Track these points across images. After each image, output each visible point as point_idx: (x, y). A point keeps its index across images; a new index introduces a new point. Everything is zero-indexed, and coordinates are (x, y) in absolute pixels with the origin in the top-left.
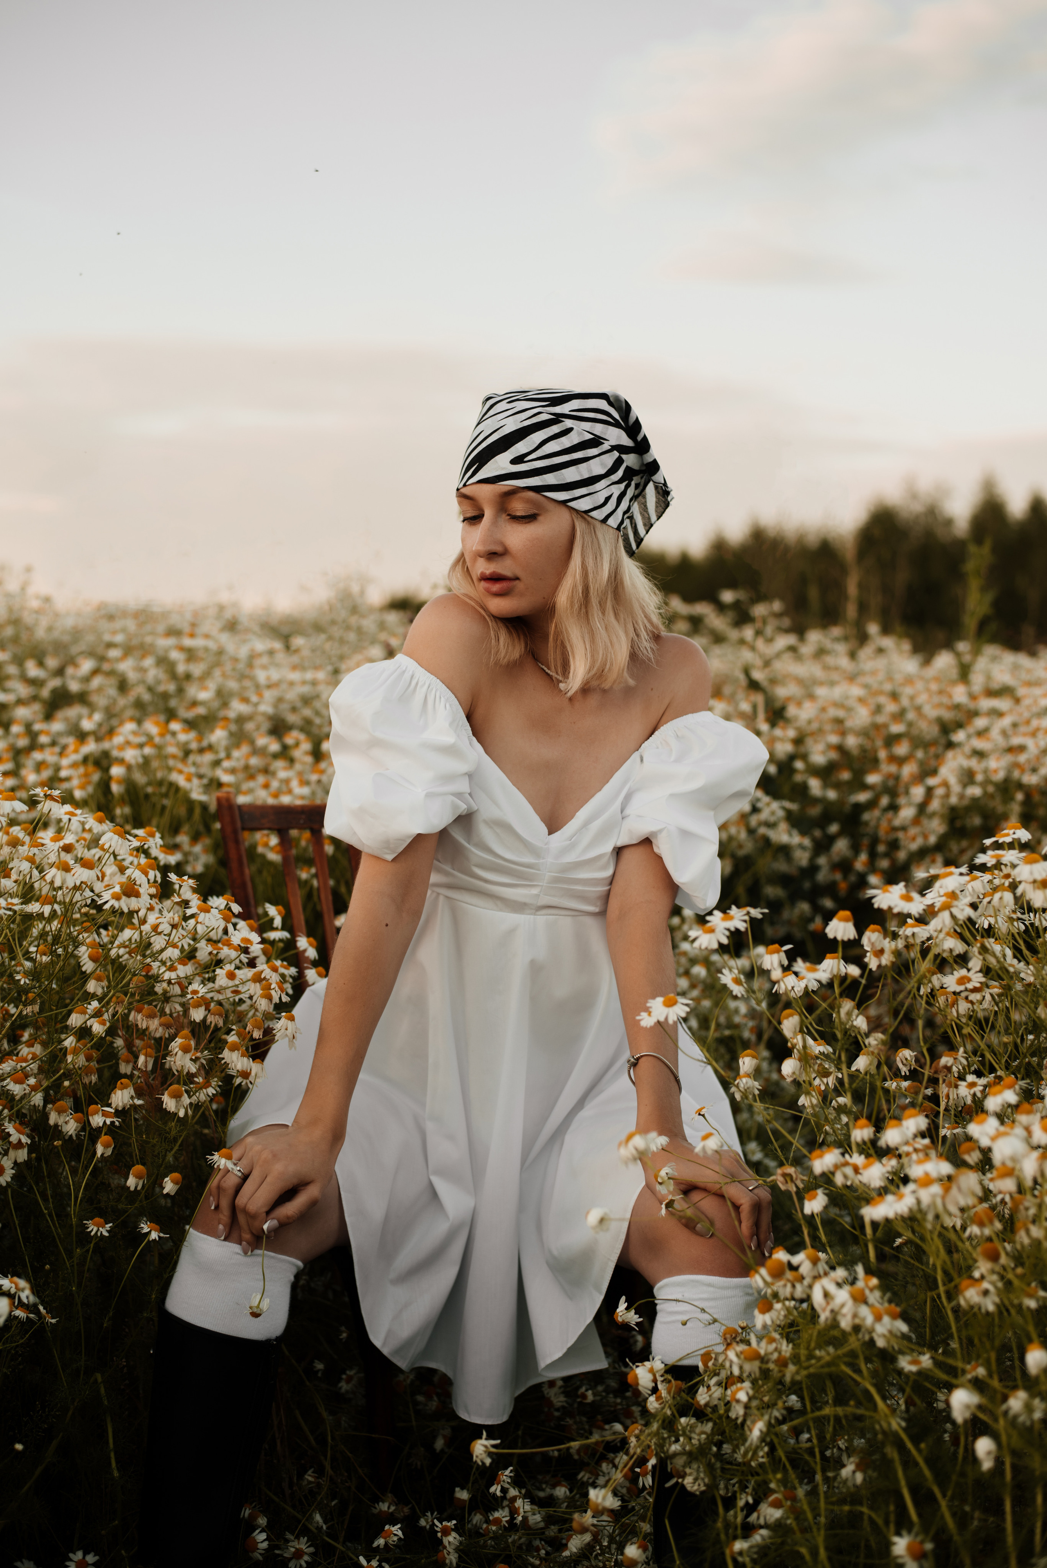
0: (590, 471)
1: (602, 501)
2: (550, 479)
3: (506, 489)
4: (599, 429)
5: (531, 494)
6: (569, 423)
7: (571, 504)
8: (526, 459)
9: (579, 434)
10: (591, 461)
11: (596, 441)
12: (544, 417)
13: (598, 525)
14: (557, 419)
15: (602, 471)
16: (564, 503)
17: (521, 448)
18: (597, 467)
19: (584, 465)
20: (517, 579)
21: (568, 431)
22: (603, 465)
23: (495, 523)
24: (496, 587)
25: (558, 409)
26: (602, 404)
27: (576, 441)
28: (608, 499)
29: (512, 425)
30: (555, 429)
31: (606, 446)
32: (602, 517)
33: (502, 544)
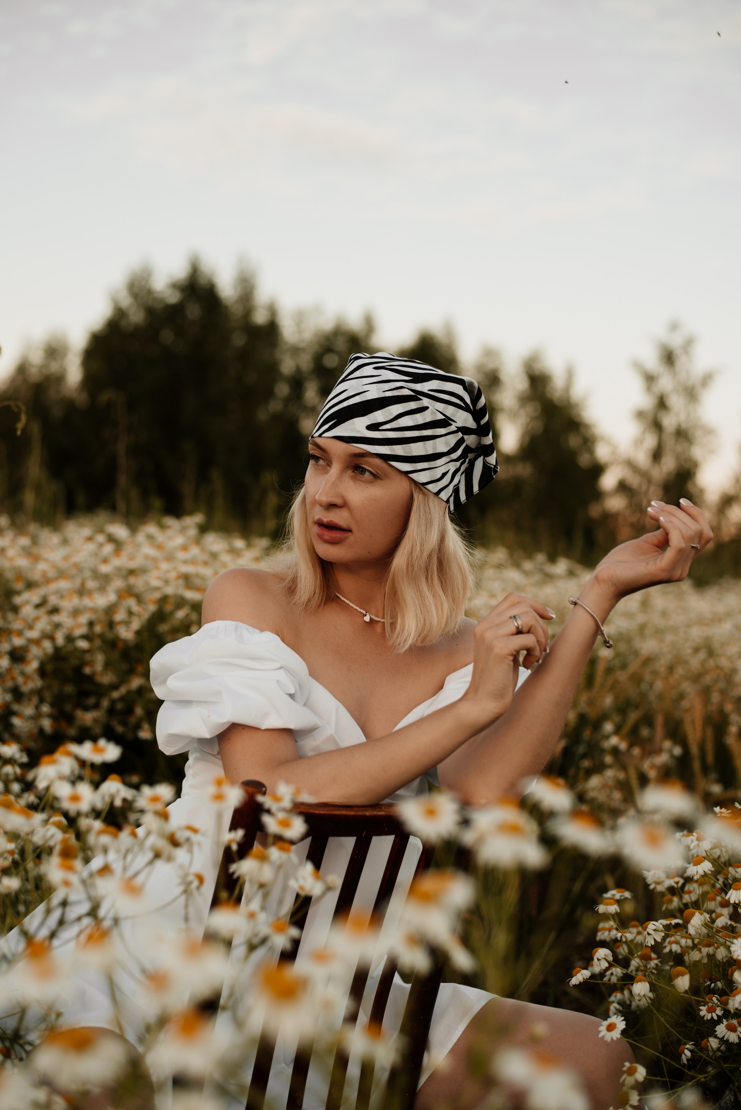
0: (435, 448)
1: (439, 475)
2: (398, 450)
3: (357, 451)
4: (450, 411)
5: (378, 461)
6: (425, 402)
7: (412, 476)
8: (381, 428)
9: (433, 413)
10: (438, 440)
11: (445, 422)
12: (406, 392)
13: (432, 497)
14: (416, 396)
15: (445, 450)
16: (406, 473)
17: (378, 416)
18: (441, 445)
19: (431, 442)
20: (349, 530)
21: (424, 409)
22: (447, 444)
23: (340, 477)
24: (328, 535)
25: (418, 387)
26: (458, 389)
27: (428, 420)
28: (444, 475)
29: (374, 393)
30: (412, 405)
31: (453, 428)
32: (435, 490)
33: (343, 497)
